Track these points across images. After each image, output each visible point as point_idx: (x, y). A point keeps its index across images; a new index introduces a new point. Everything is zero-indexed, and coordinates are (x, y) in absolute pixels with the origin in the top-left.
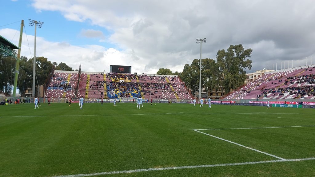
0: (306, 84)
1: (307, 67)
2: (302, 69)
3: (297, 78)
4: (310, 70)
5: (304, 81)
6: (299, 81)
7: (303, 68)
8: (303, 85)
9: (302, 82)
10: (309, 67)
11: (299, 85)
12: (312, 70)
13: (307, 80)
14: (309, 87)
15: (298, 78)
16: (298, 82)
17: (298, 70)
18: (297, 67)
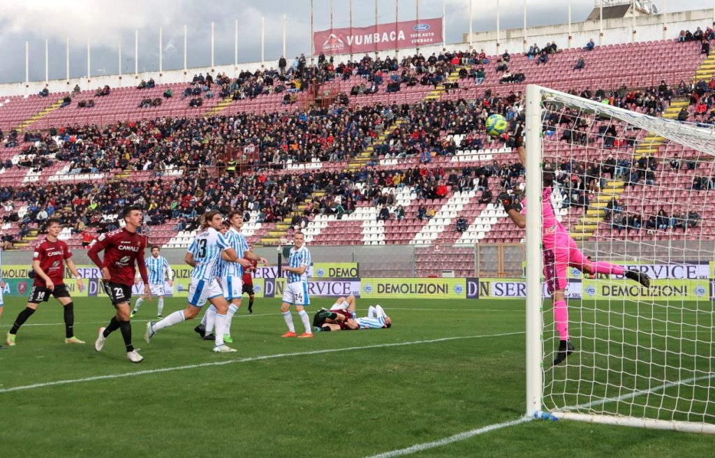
0: (63, 174)
1: (71, 89)
2: (45, 93)
3: (21, 138)
4: (82, 105)
5: (52, 156)
6: (31, 157)
7: (51, 90)
8: (51, 179)
9: (47, 164)
10: (77, 89)
11: (31, 176)
12: (92, 104)
13: (70, 154)
14: (80, 188)
15: (26, 140)
16: (27, 164)
17: (26, 96)
18: (21, 83)
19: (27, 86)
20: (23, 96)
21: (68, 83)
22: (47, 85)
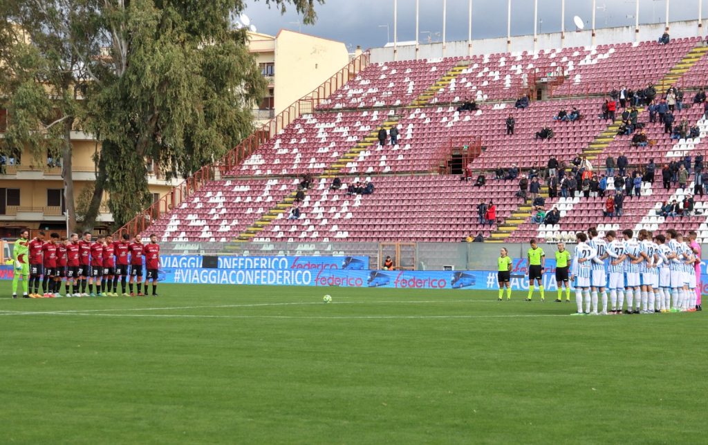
7: (675, 35)
17: (635, 44)
18: (628, 27)
19: (637, 31)
20: (631, 44)
21: (700, 26)
22: (667, 29)
